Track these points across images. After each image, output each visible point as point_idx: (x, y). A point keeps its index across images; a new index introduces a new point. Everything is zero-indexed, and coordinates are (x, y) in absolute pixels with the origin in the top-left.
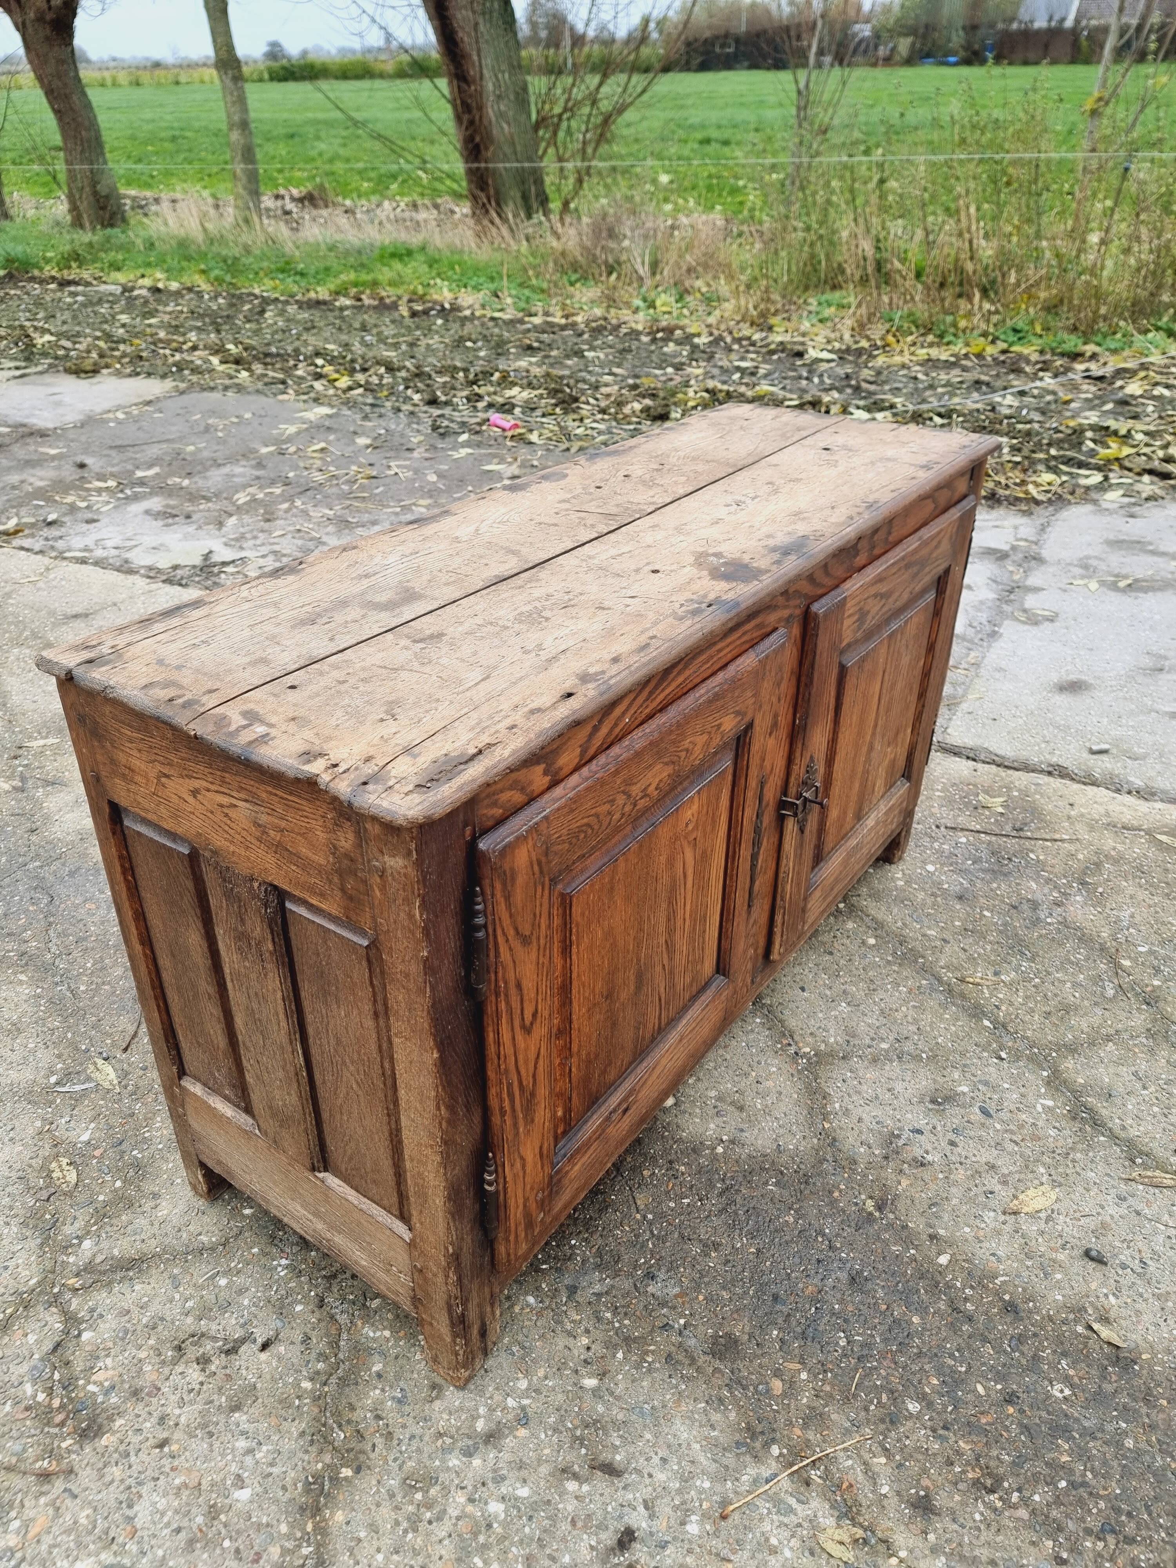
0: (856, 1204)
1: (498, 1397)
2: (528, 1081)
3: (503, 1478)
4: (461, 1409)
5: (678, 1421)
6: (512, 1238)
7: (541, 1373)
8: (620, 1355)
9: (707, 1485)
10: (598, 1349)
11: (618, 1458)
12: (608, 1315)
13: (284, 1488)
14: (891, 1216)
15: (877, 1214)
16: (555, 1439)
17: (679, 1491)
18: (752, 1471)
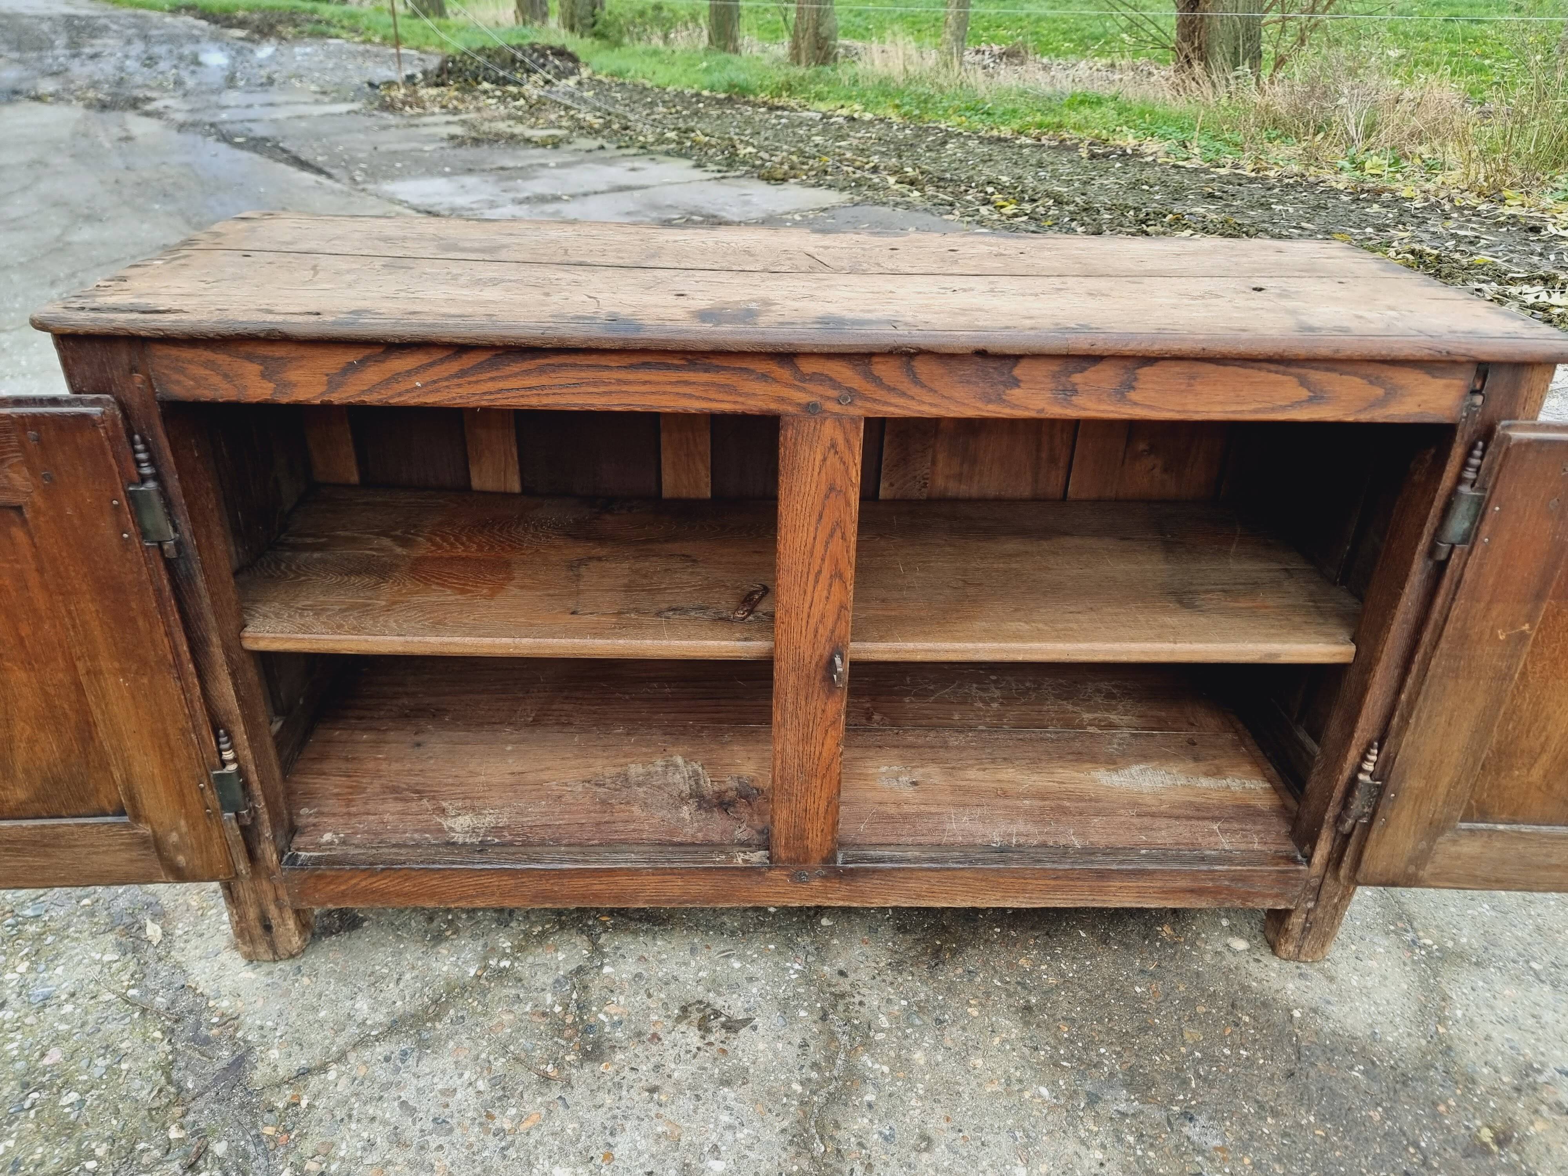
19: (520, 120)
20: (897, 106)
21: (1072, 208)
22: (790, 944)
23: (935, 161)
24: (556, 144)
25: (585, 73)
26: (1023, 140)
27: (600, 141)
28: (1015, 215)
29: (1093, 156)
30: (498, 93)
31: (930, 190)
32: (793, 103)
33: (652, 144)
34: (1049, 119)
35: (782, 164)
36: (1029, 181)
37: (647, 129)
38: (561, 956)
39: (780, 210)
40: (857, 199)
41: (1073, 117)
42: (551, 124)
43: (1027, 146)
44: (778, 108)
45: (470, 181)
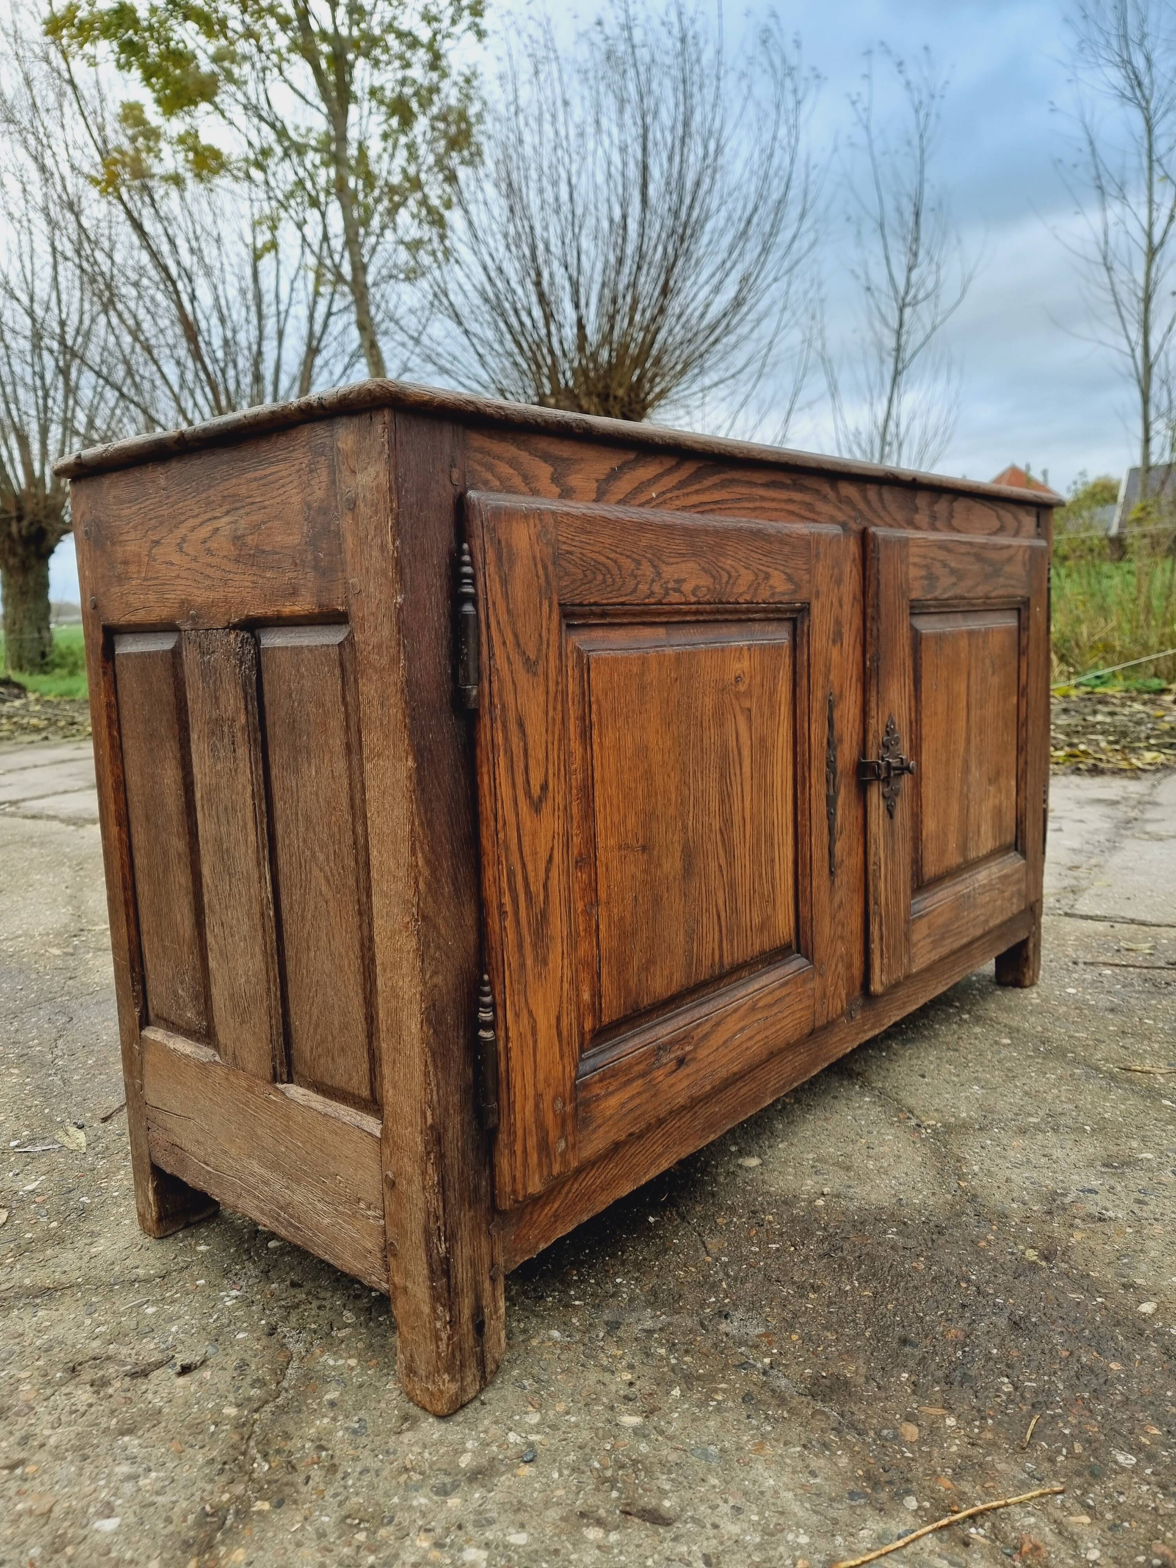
0: (1012, 1254)
1: (494, 1430)
2: (536, 887)
3: (490, 1522)
4: (441, 1442)
5: (760, 1467)
6: (518, 1147)
7: (561, 1407)
8: (676, 1392)
9: (804, 1540)
10: (645, 1385)
11: (667, 1503)
12: (662, 1351)
13: (169, 1520)
14: (1064, 1265)
15: (1044, 1264)
16: (573, 1481)
17: (760, 1547)
18: (873, 1526)
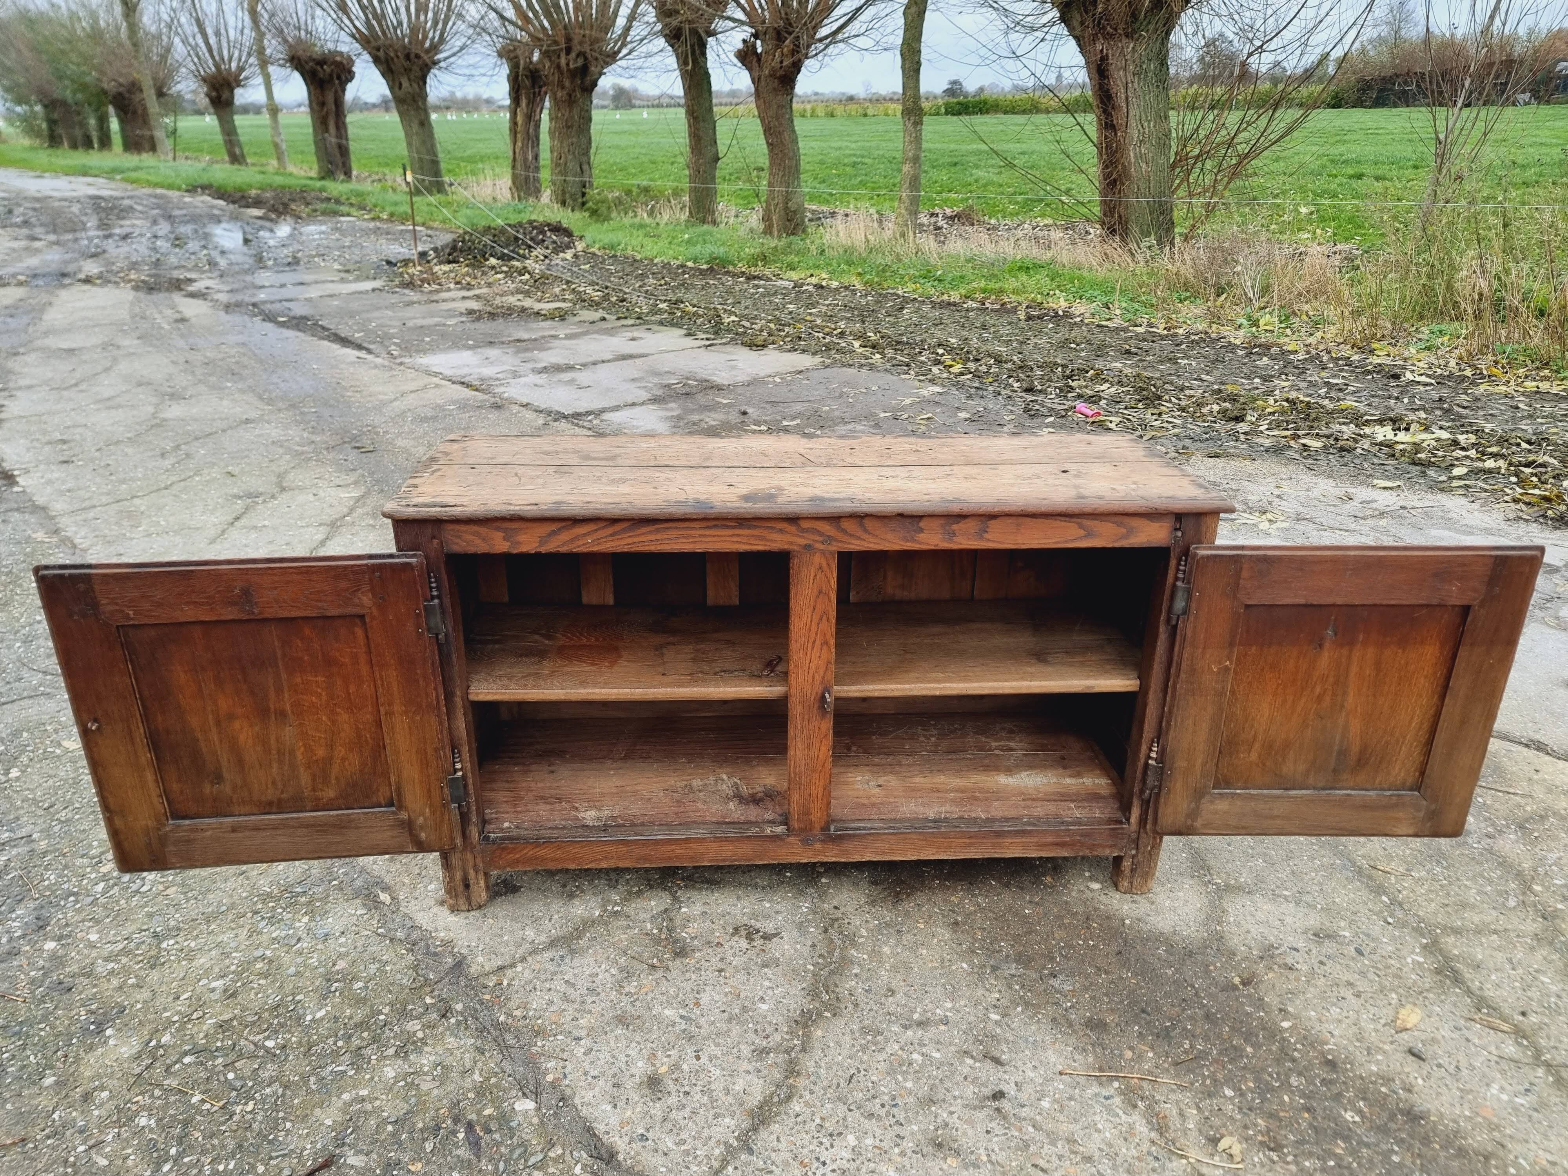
0: (1226, 977)
7: (963, 1002)
8: (1020, 1009)
11: (1004, 1057)
14: (1252, 991)
15: (1241, 987)
16: (964, 1037)
19: (527, 294)
20: (860, 274)
21: (1010, 365)
22: (801, 892)
23: (893, 325)
24: (562, 316)
25: (580, 246)
26: (971, 304)
27: (601, 313)
28: (962, 374)
29: (1029, 318)
30: (505, 269)
31: (889, 353)
32: (767, 272)
33: (647, 314)
34: (992, 285)
35: (761, 331)
36: (974, 342)
37: (642, 301)
38: (653, 903)
39: (762, 374)
40: (828, 361)
41: (1011, 284)
42: (556, 298)
43: (973, 310)
44: (755, 278)
45: (493, 353)
